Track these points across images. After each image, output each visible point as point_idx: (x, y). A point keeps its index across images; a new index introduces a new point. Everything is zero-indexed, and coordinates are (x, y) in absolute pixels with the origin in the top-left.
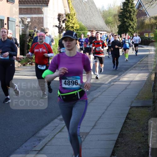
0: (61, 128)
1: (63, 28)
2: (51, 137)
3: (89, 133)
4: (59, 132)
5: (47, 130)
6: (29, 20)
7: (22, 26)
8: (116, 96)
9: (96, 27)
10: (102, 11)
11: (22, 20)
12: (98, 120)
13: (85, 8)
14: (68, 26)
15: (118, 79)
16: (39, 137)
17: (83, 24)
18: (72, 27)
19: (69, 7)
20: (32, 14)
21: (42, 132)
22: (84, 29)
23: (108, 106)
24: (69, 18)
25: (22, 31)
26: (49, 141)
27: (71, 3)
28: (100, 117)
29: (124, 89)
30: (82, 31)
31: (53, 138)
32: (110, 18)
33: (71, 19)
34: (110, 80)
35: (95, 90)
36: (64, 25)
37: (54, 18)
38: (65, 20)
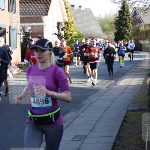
1: (62, 35)
3: (87, 135)
6: (29, 28)
7: (23, 34)
8: (113, 100)
9: (94, 35)
10: (99, 19)
11: (23, 28)
12: (96, 123)
13: (83, 16)
14: (67, 33)
15: (115, 84)
17: (81, 32)
18: (71, 35)
19: (68, 16)
20: (33, 22)
22: (82, 36)
23: (105, 110)
24: (68, 26)
25: (23, 38)
27: (69, 12)
28: (98, 120)
29: (121, 93)
30: (81, 38)
32: (107, 26)
33: (70, 27)
34: (107, 85)
35: (93, 94)
36: (63, 33)
37: (53, 27)
38: (63, 28)
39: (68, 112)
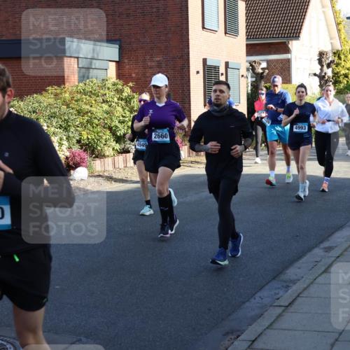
0: (326, 266)
1: (329, 77)
2: (308, 282)
4: (323, 273)
5: (299, 268)
6: (264, 65)
7: (252, 77)
11: (251, 65)
14: (337, 73)
16: (285, 282)
18: (346, 76)
19: (340, 38)
20: (270, 53)
21: (292, 273)
24: (340, 58)
25: (251, 85)
26: (305, 289)
27: (343, 31)
31: (312, 283)
33: (344, 61)
36: (329, 72)
37: (311, 60)
38: (331, 62)
39: (340, 228)
